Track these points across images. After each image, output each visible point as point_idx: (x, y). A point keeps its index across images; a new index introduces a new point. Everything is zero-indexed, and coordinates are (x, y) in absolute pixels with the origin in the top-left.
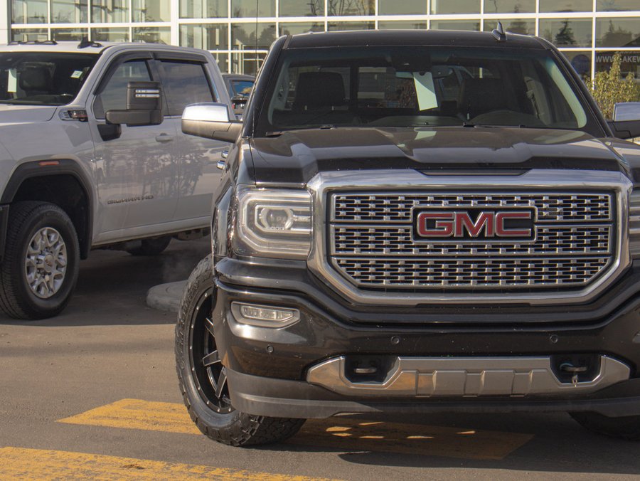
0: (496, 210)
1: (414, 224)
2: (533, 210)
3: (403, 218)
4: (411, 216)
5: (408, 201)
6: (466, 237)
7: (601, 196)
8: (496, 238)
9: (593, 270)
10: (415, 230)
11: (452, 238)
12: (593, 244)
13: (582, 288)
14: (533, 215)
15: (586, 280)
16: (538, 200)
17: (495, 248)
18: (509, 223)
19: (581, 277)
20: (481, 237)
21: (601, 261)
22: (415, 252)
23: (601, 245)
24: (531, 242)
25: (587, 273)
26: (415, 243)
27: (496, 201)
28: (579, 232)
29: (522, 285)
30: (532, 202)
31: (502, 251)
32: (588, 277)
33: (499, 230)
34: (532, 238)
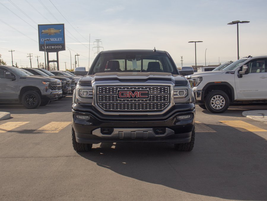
0: (139, 91)
1: (118, 94)
2: (148, 91)
3: (115, 93)
4: (117, 92)
5: (117, 89)
6: (131, 97)
7: (166, 87)
8: (139, 98)
9: (164, 106)
10: (118, 96)
11: (128, 98)
12: (164, 100)
13: (161, 111)
15: (163, 109)
16: (150, 89)
17: (139, 100)
18: (142, 94)
19: (161, 108)
20: (135, 97)
21: (166, 104)
22: (119, 101)
23: (166, 100)
24: (148, 99)
25: (163, 107)
26: (118, 99)
27: (139, 88)
28: (161, 97)
29: (146, 110)
30: (148, 89)
31: (141, 101)
32: (163, 108)
33: (139, 96)
34: (148, 98)
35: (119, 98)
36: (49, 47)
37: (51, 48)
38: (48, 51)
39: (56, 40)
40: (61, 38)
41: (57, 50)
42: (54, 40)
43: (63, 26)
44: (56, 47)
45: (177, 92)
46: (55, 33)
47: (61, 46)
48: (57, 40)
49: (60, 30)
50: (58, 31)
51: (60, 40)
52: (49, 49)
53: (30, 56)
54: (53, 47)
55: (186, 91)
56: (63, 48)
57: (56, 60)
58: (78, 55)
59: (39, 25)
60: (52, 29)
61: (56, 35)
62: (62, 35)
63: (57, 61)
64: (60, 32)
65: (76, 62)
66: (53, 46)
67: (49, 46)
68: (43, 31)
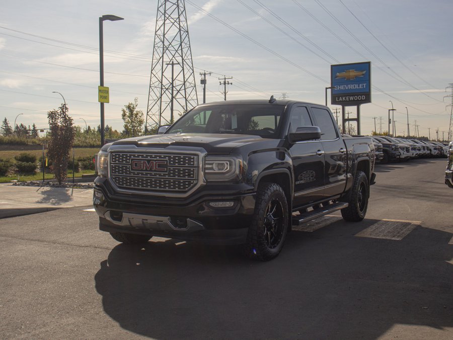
0: (155, 161)
1: (131, 164)
2: (167, 161)
4: (130, 162)
5: (130, 157)
6: (146, 170)
7: (192, 157)
8: (155, 171)
9: (189, 185)
10: (131, 167)
11: (142, 170)
12: (189, 175)
13: (185, 192)
14: (167, 163)
16: (170, 157)
17: (155, 175)
18: (159, 166)
19: (185, 188)
20: (151, 170)
21: (192, 182)
22: (132, 175)
23: (192, 176)
24: (167, 173)
25: (187, 186)
26: (132, 171)
27: (156, 157)
28: (184, 170)
29: (165, 189)
30: (167, 158)
31: (158, 176)
32: (187, 188)
33: (156, 168)
34: (166, 171)
35: (132, 169)
36: (346, 99)
37: (349, 99)
38: (344, 104)
39: (356, 86)
40: (365, 84)
41: (357, 103)
42: (354, 87)
43: (368, 65)
44: (356, 98)
45: (212, 164)
46: (356, 77)
47: (364, 97)
48: (359, 86)
49: (364, 72)
50: (361, 73)
51: (363, 87)
52: (346, 101)
53: (337, 112)
54: (352, 98)
55: (227, 164)
56: (368, 100)
57: (356, 117)
58: (393, 110)
59: (332, 66)
60: (351, 70)
61: (357, 80)
62: (367, 79)
63: (358, 120)
64: (363, 75)
65: (390, 120)
66: (352, 96)
67: (346, 96)
68: (338, 74)
